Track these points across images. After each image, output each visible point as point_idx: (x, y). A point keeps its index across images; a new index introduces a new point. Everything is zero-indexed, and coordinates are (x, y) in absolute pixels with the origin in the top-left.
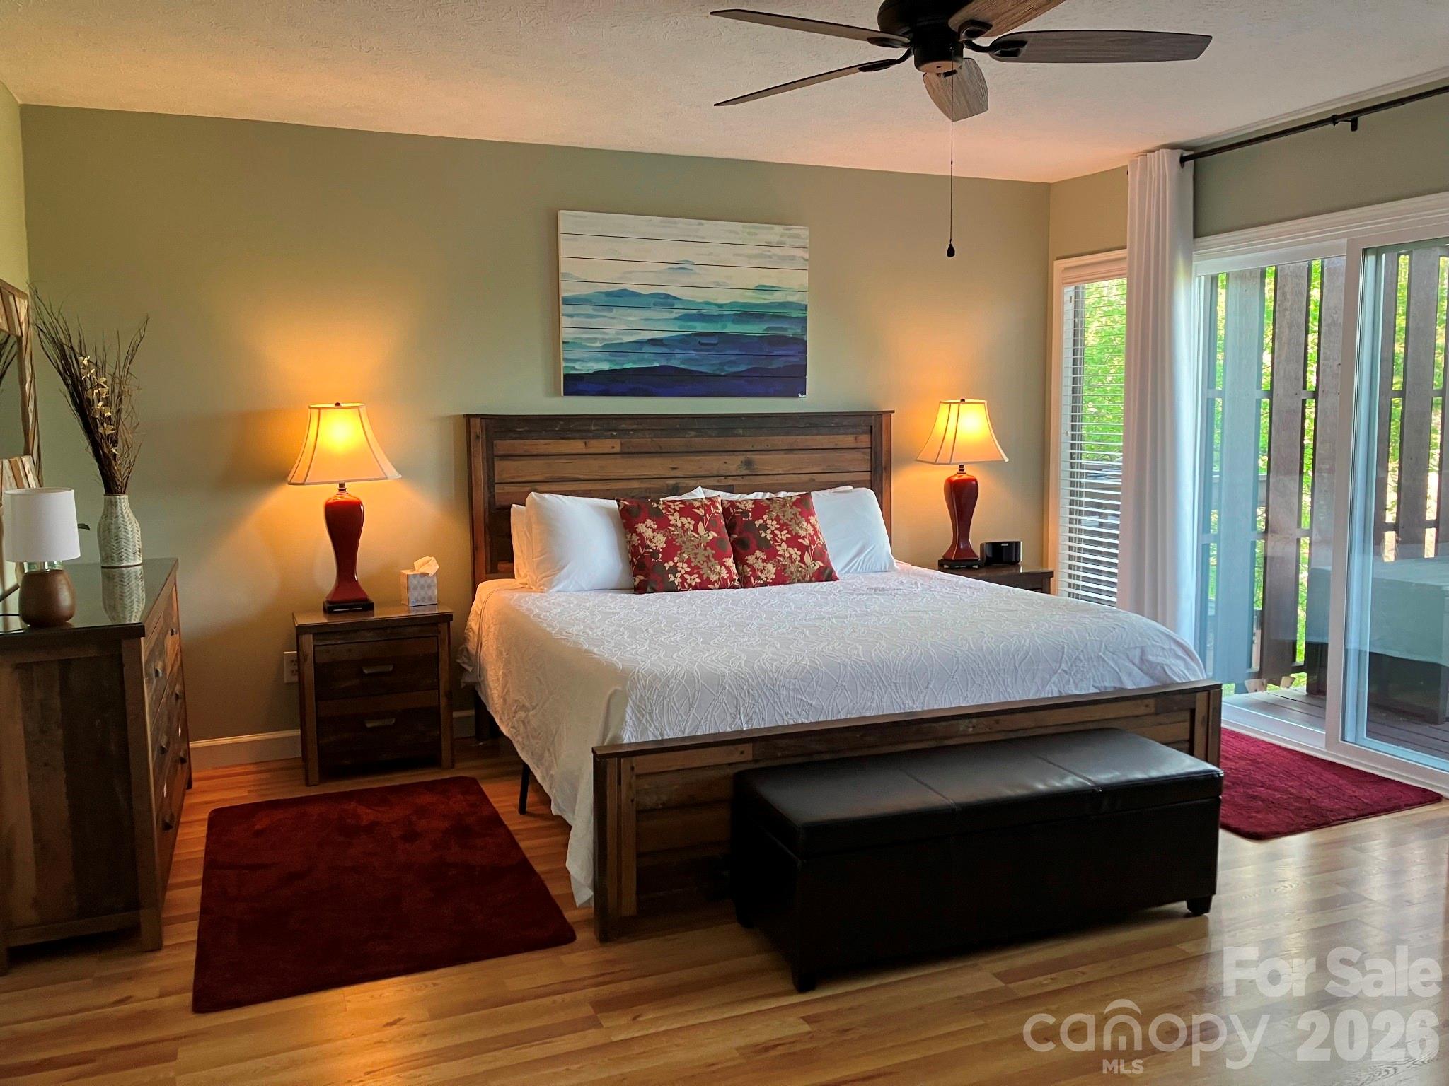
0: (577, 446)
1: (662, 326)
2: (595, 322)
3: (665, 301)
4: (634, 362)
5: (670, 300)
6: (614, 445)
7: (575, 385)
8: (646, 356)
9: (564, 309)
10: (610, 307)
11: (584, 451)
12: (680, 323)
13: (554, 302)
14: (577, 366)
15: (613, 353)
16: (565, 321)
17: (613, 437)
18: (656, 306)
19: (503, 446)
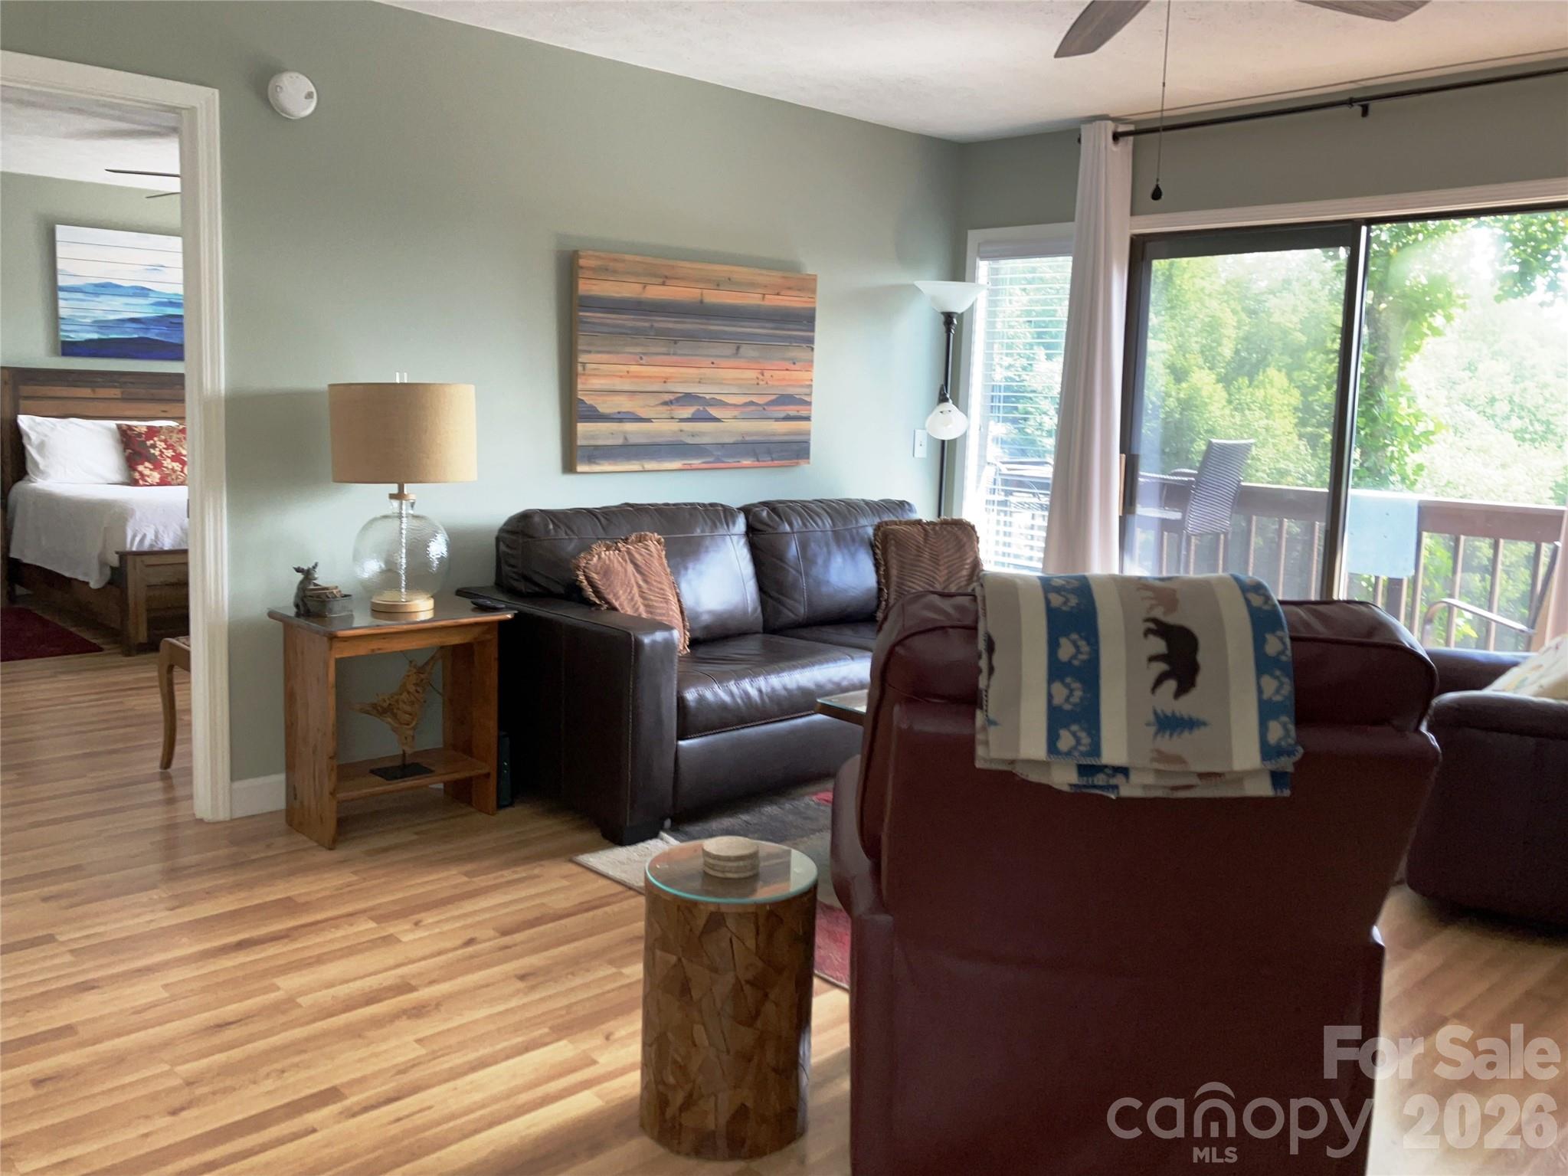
0: (86, 392)
1: (142, 309)
2: (85, 305)
3: (142, 292)
4: (117, 334)
5: (146, 292)
6: (116, 393)
7: (70, 349)
8: (128, 330)
9: (61, 294)
10: (97, 294)
11: (92, 396)
12: (154, 307)
13: (53, 290)
14: (72, 335)
15: (101, 327)
16: (61, 303)
17: (116, 387)
18: (134, 295)
19: (26, 390)
